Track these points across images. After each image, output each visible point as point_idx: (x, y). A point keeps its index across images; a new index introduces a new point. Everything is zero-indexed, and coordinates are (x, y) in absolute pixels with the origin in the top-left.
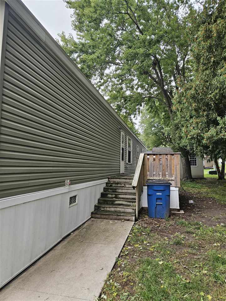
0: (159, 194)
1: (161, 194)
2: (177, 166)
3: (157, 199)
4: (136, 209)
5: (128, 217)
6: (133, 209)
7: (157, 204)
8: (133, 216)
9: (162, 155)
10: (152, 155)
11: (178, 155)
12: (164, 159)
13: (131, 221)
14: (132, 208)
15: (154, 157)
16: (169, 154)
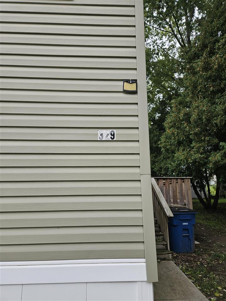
0: (185, 224)
1: (187, 224)
2: (188, 192)
3: (183, 230)
4: (167, 244)
5: (163, 255)
6: (164, 245)
7: (183, 236)
8: (170, 253)
9: (172, 180)
10: (162, 180)
11: (188, 179)
12: (174, 184)
13: (167, 260)
14: (162, 243)
15: (164, 181)
16: (179, 178)
